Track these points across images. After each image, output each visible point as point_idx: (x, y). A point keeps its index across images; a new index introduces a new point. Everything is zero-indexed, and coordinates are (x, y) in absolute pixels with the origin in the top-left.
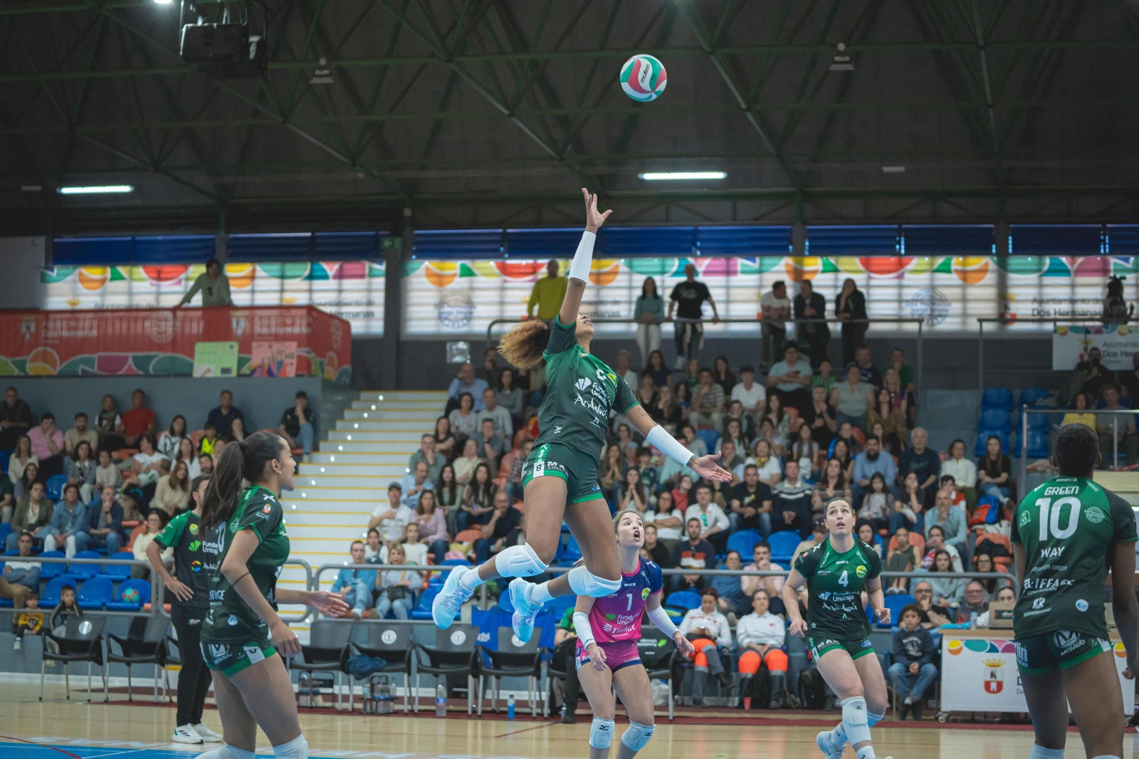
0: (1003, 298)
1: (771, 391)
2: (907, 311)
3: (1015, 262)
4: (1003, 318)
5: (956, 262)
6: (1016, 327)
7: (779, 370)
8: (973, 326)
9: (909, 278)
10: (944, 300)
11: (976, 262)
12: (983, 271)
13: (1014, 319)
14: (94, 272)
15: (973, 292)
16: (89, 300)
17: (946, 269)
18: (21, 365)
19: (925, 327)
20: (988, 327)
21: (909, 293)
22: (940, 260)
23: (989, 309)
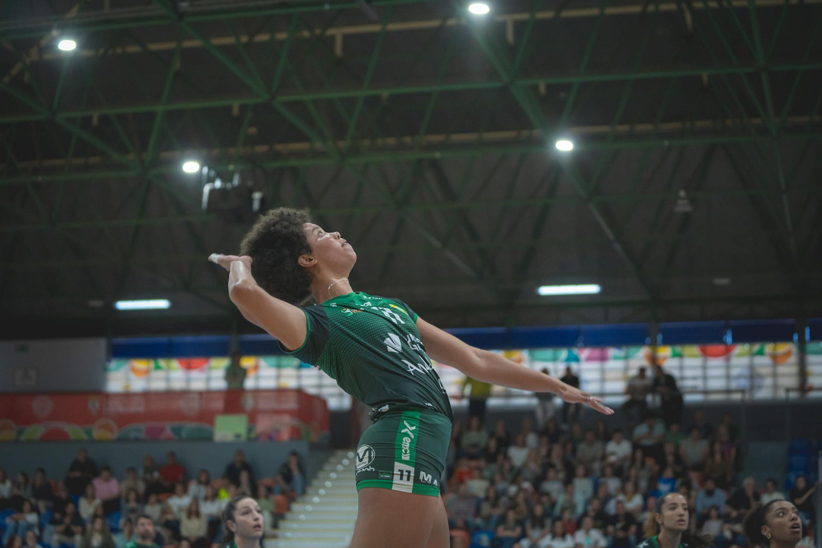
0: (803, 374)
1: (636, 446)
2: (734, 385)
3: (811, 346)
4: (803, 387)
5: (769, 348)
6: (813, 395)
7: (641, 430)
8: (782, 394)
9: (735, 361)
10: (761, 376)
11: (783, 348)
12: (788, 354)
13: (811, 389)
14: (141, 364)
15: (782, 369)
16: (138, 385)
17: (761, 353)
18: (89, 433)
19: (747, 397)
20: (793, 395)
21: (735, 372)
22: (757, 347)
23: (792, 382)
